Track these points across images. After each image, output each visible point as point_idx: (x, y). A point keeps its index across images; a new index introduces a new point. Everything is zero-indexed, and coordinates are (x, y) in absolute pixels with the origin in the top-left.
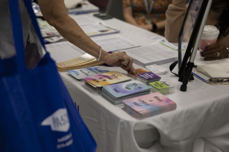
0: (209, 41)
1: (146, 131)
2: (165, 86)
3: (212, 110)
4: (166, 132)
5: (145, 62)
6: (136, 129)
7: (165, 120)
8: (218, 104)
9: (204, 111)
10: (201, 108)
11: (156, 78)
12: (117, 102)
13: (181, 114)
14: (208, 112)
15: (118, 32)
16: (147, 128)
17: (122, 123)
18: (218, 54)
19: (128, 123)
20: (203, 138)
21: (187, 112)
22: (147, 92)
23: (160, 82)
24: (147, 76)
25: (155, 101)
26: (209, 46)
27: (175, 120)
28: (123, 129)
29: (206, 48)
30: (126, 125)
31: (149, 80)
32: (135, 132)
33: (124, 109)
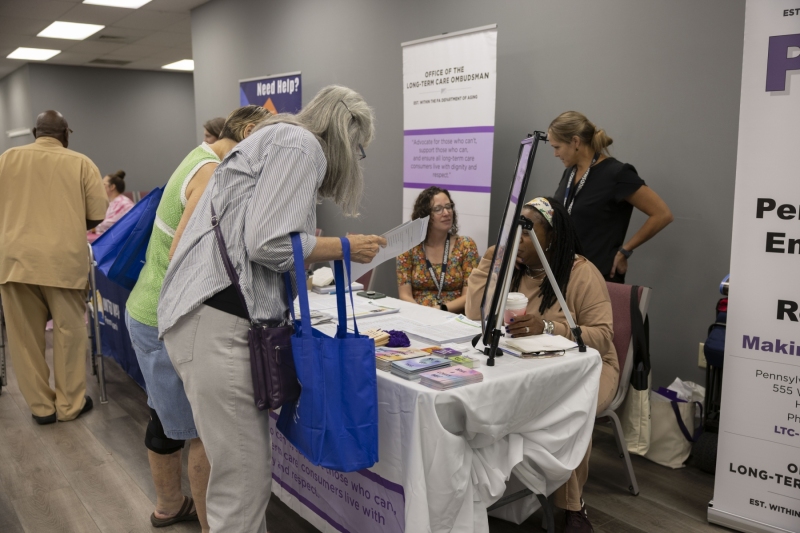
0: (515, 312)
1: (449, 404)
2: (467, 360)
3: (527, 386)
4: (473, 408)
5: (439, 340)
6: (438, 402)
7: (470, 393)
8: (533, 378)
9: (517, 386)
10: (514, 382)
11: (455, 353)
12: (411, 377)
13: (489, 386)
14: (522, 388)
15: (397, 312)
16: (451, 401)
17: (421, 396)
18: (528, 329)
19: (428, 395)
20: (520, 434)
21: (496, 385)
22: (447, 365)
23: (461, 357)
24: (444, 352)
25: (457, 373)
26: (515, 318)
27: (483, 395)
28: (422, 404)
29: (512, 320)
30: (425, 398)
31: (448, 355)
32: (437, 406)
33: (421, 383)
